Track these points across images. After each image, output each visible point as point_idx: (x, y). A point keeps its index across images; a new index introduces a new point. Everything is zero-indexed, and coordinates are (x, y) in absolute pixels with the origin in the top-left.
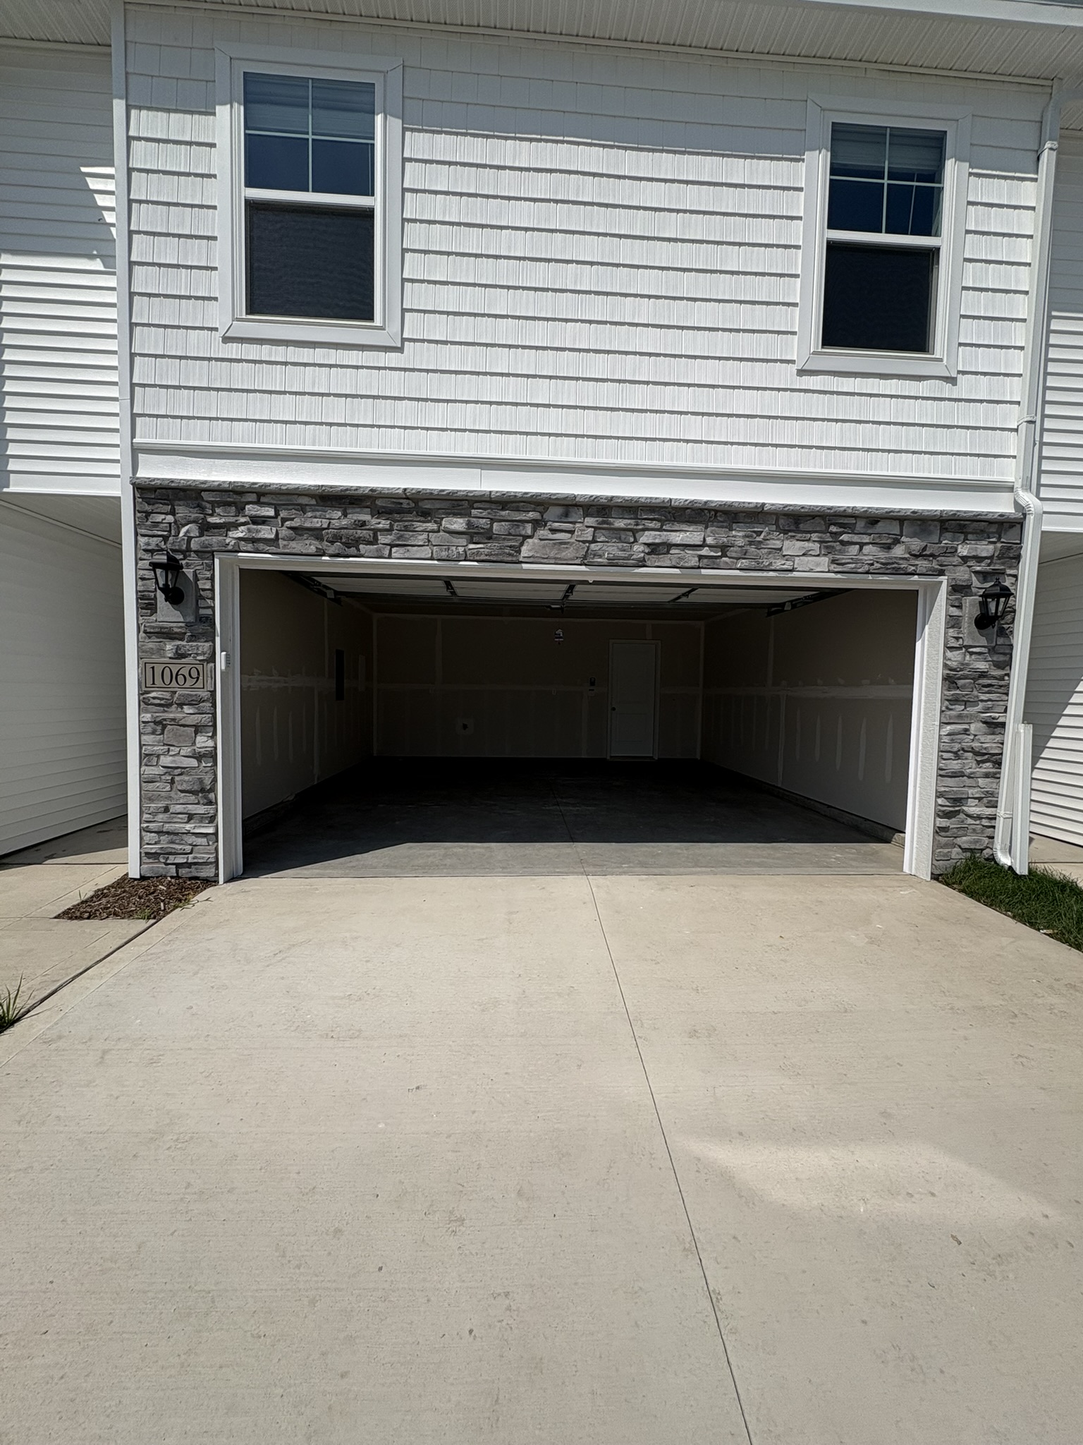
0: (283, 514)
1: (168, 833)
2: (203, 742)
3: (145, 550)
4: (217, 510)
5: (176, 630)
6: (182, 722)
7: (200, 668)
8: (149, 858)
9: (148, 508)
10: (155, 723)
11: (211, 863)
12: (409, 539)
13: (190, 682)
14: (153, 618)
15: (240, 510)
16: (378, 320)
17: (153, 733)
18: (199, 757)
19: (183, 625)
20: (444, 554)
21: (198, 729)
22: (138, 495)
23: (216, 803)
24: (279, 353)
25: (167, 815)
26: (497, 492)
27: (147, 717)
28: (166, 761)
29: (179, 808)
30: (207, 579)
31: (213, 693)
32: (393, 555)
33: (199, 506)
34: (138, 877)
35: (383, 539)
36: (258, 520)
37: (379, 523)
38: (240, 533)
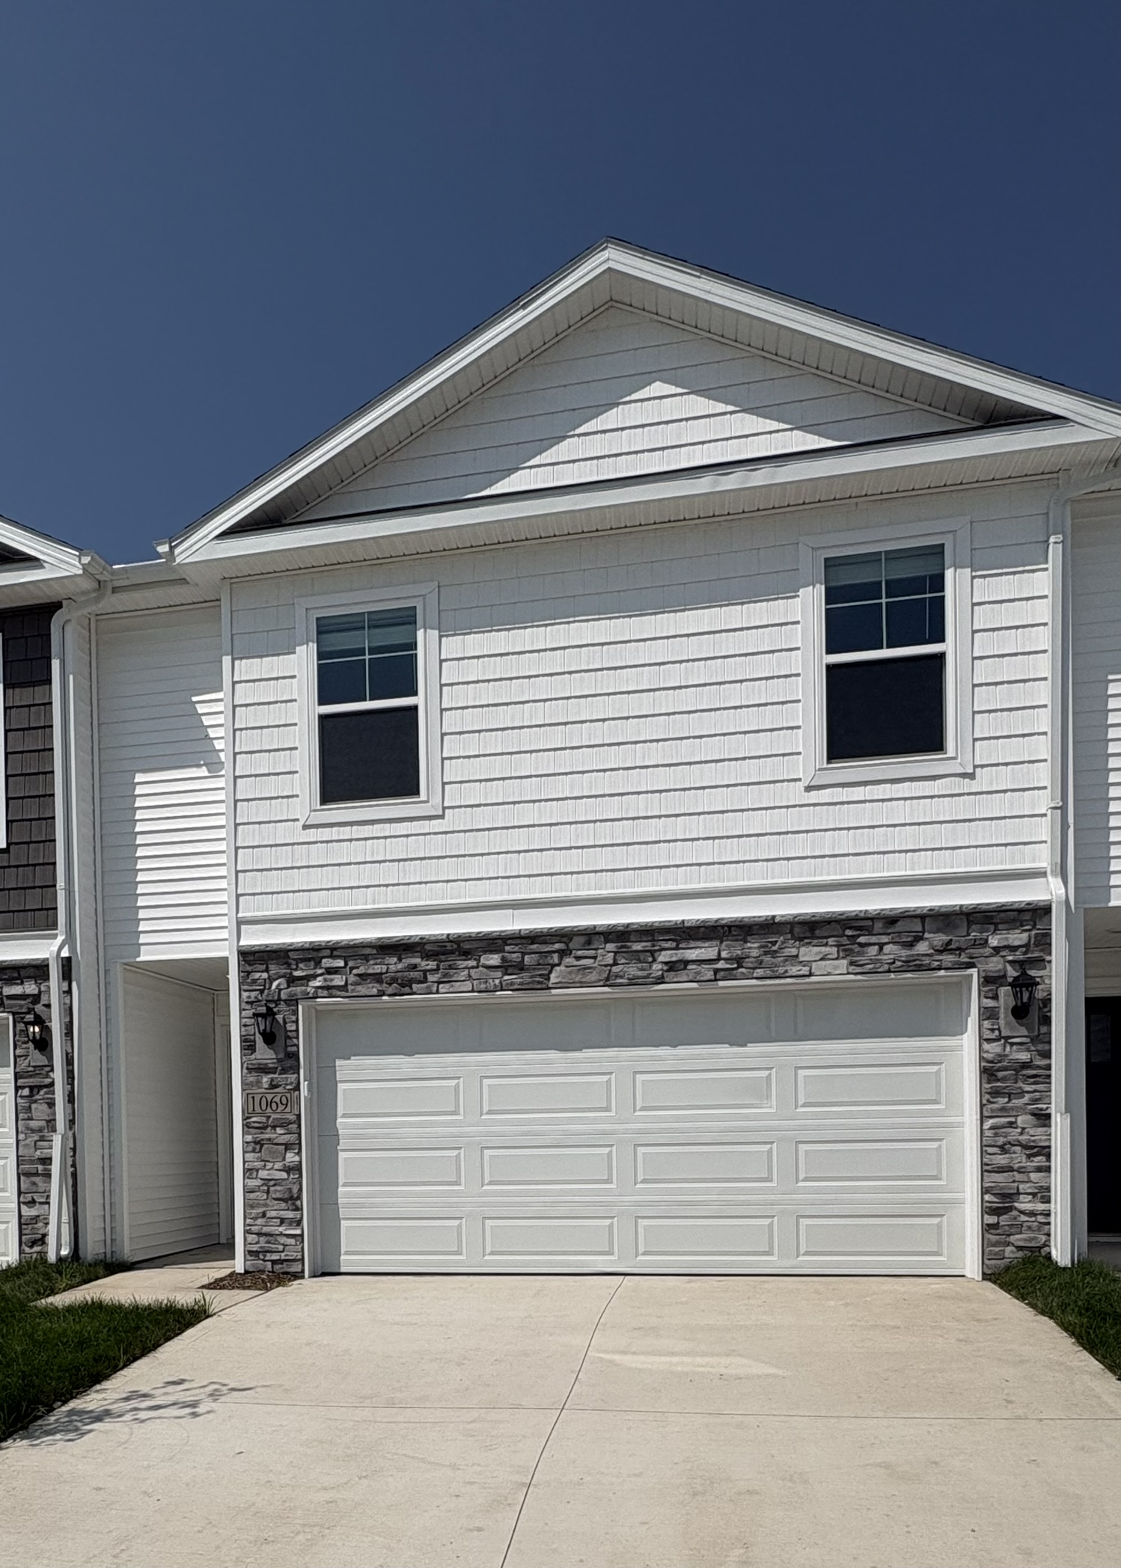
0: (351, 964)
1: (266, 1235)
2: (291, 1157)
3: (247, 1003)
4: (301, 965)
5: (271, 1066)
6: (275, 1141)
7: (288, 1095)
8: (251, 1256)
9: (249, 968)
10: (256, 1143)
11: (299, 1260)
12: (453, 976)
13: (281, 1108)
14: (253, 1057)
15: (318, 963)
16: (423, 796)
17: (254, 1151)
18: (288, 1170)
19: (275, 1061)
20: (483, 987)
21: (288, 1146)
22: (241, 959)
23: (302, 1209)
24: (346, 832)
25: (264, 1220)
26: (526, 930)
27: (249, 1138)
28: (263, 1174)
29: (273, 1214)
30: (293, 1022)
31: (299, 1116)
32: (441, 990)
33: (286, 963)
34: (242, 1271)
35: (431, 978)
36: (330, 971)
37: (428, 965)
38: (318, 982)
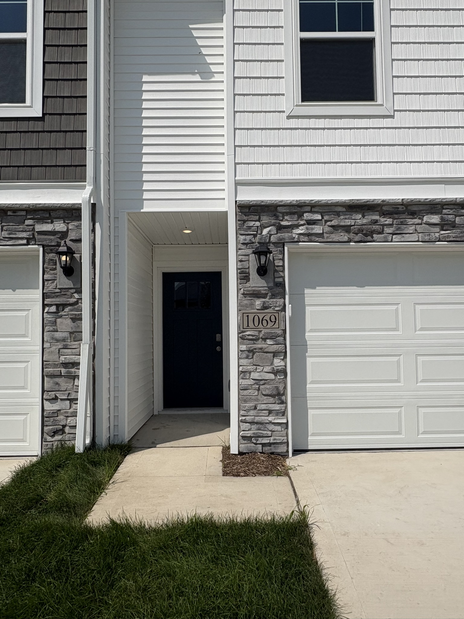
0: (326, 218)
1: (257, 423)
2: (278, 362)
3: (243, 244)
4: (286, 218)
5: (263, 292)
6: (266, 350)
7: (276, 315)
8: (244, 440)
9: (245, 218)
10: (249, 351)
11: (284, 443)
12: (403, 230)
13: (270, 324)
14: (248, 285)
15: (300, 216)
16: (379, 101)
17: (247, 357)
18: (275, 372)
19: (267, 288)
20: (427, 238)
21: (275, 354)
22: (238, 210)
23: (286, 403)
25: (256, 411)
26: (461, 198)
27: (244, 347)
28: (255, 375)
29: (263, 406)
30: (280, 259)
31: (285, 331)
32: (394, 240)
33: (275, 215)
34: (237, 453)
35: (387, 230)
36: (310, 222)
37: (386, 221)
38: (301, 230)
